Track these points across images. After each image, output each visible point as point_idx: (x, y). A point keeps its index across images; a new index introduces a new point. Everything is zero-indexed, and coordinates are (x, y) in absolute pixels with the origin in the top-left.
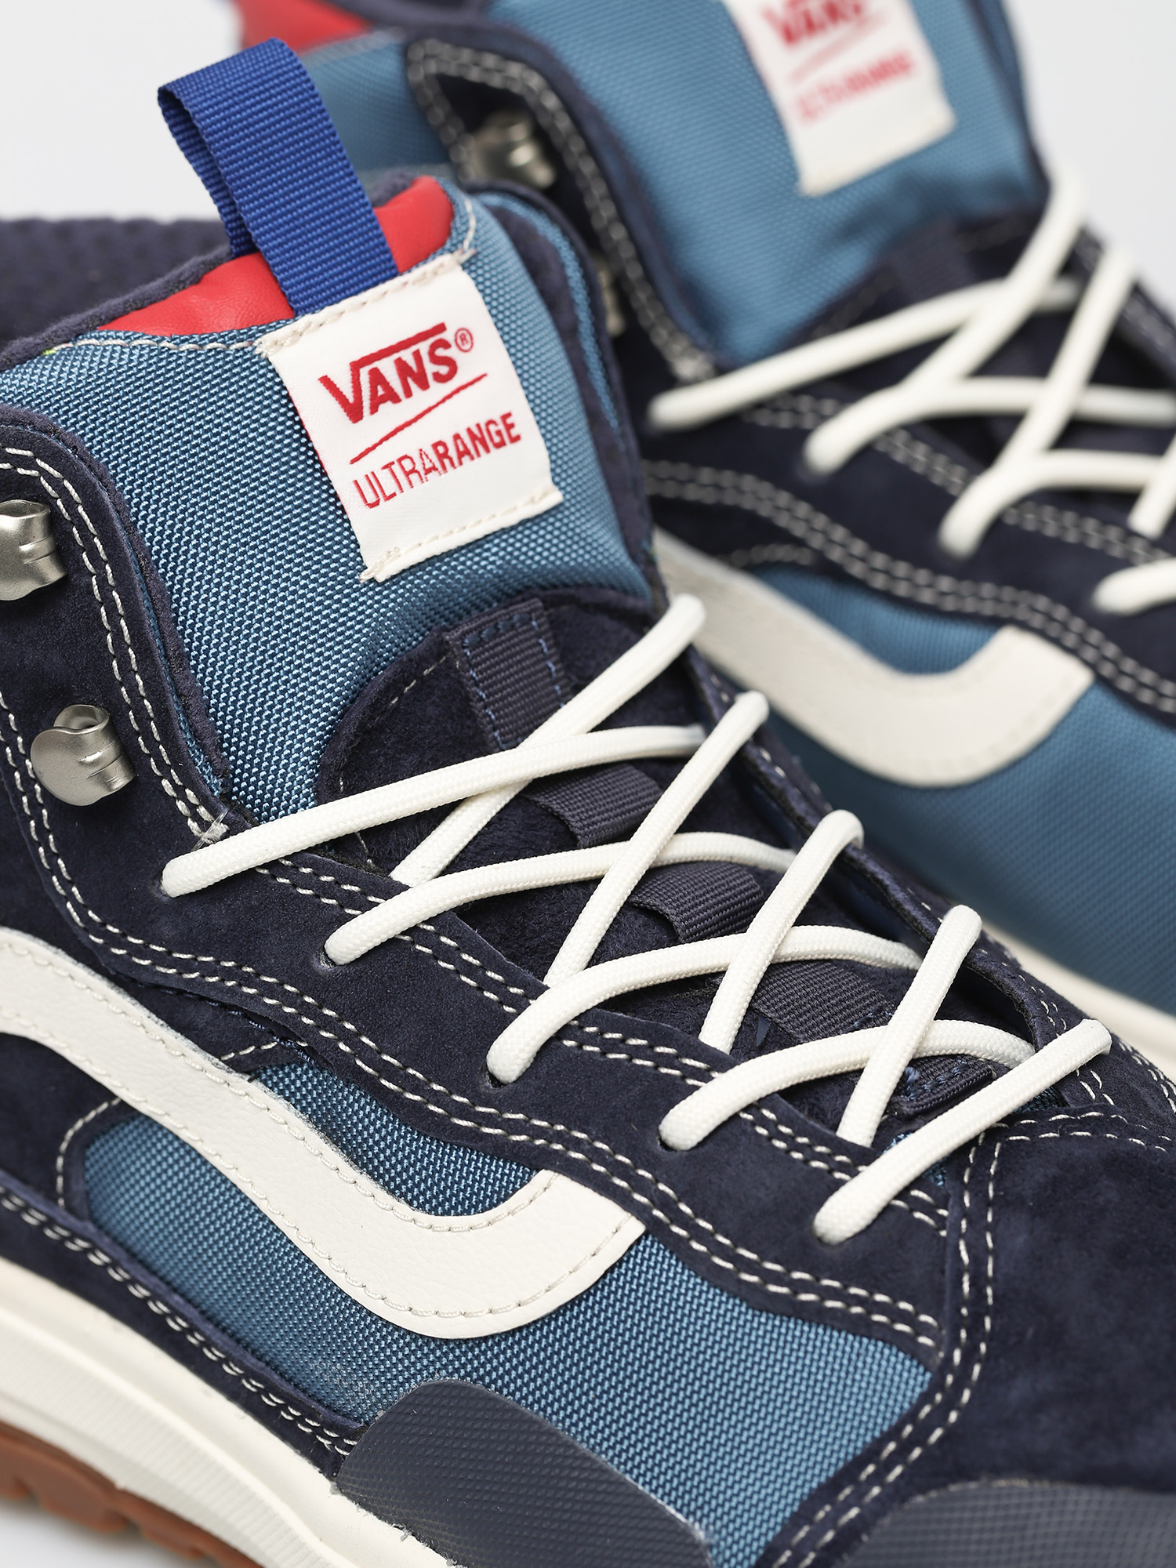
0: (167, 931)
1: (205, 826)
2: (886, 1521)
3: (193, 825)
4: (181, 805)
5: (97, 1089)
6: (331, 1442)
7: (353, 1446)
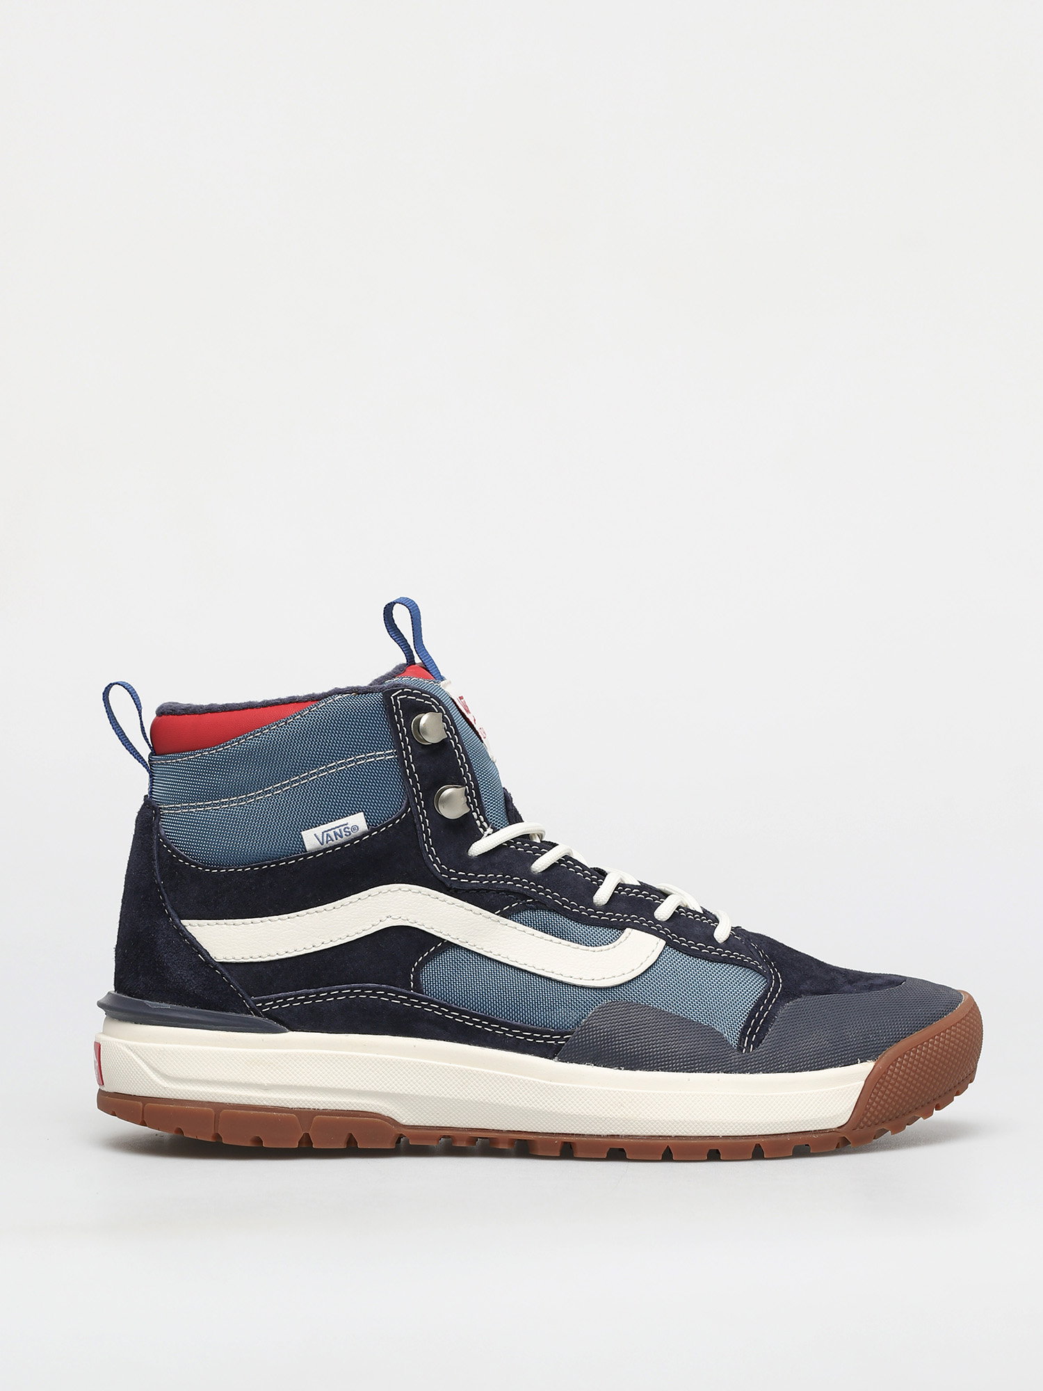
0: (476, 867)
1: (485, 830)
2: (781, 1012)
3: (481, 830)
4: (478, 822)
5: (434, 939)
6: (556, 1040)
7: (568, 1038)
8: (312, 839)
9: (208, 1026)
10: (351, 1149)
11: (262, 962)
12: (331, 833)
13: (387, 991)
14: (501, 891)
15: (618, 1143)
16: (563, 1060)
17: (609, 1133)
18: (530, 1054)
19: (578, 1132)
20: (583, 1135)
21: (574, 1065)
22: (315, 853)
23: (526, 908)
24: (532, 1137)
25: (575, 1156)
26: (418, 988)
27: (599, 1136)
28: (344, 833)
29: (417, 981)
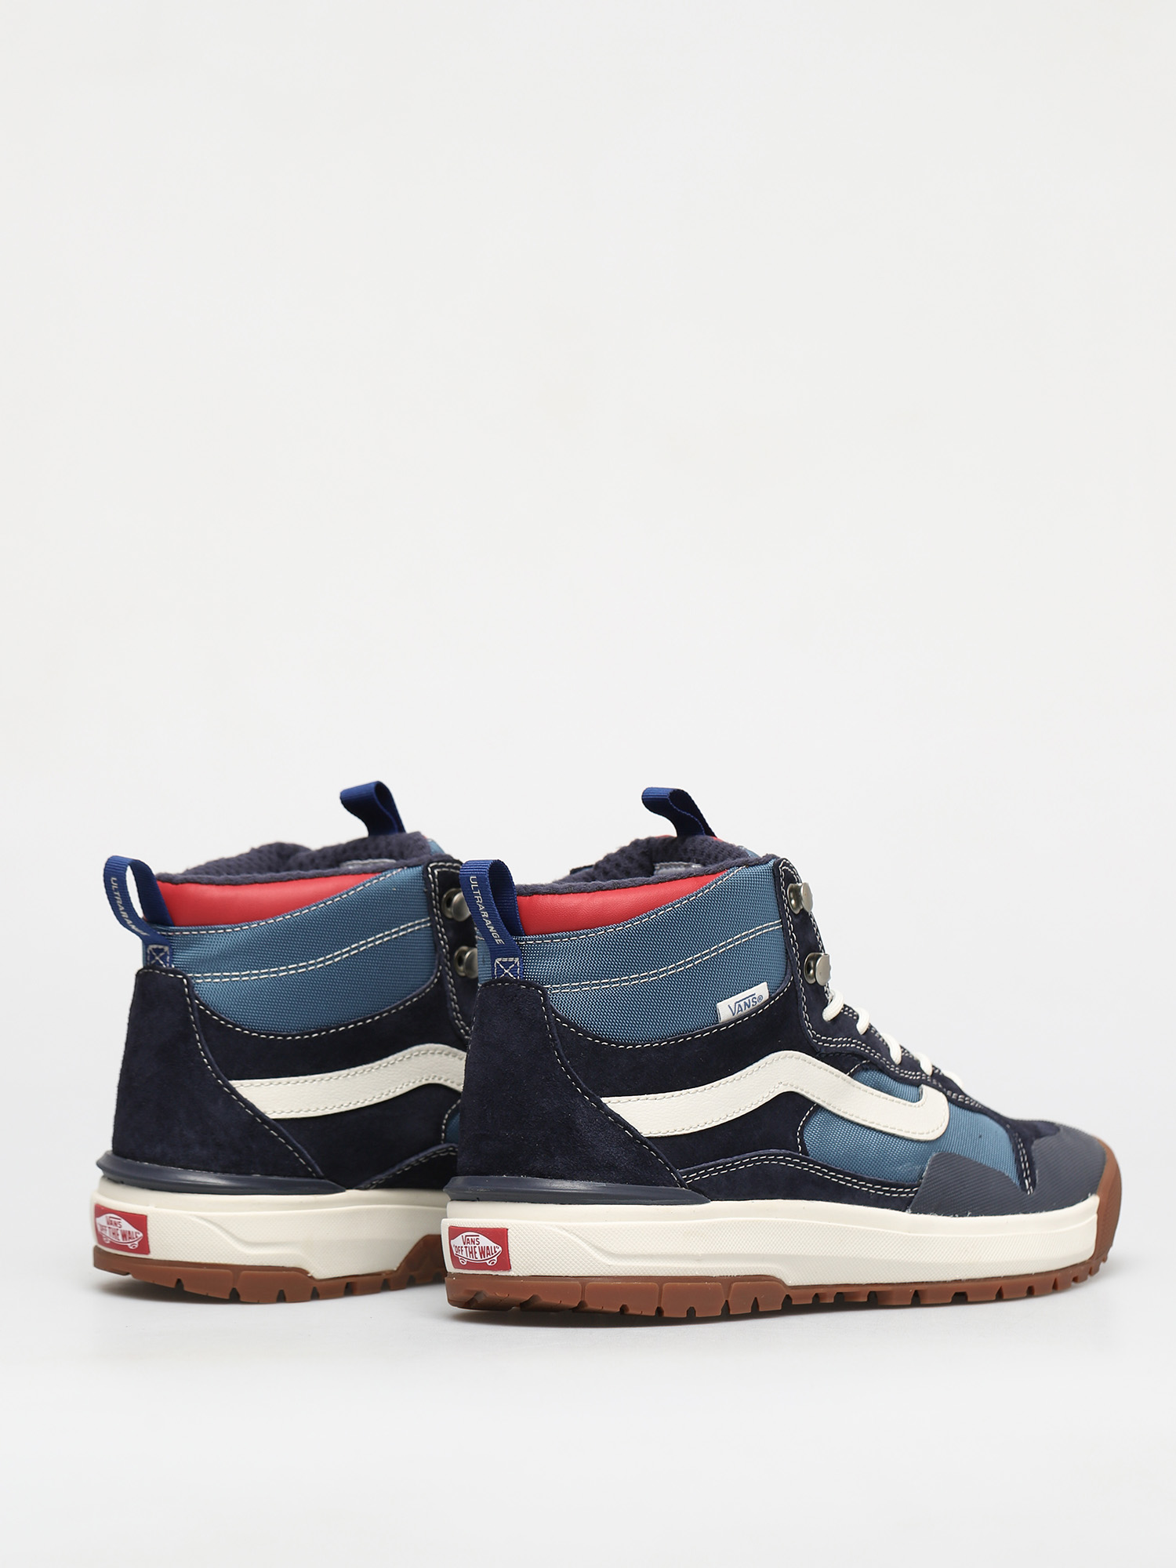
0: (829, 1031)
5: (810, 1103)
6: (908, 1193)
7: (917, 1191)
8: (726, 1010)
9: (646, 1201)
10: (756, 1312)
11: (685, 1135)
12: (742, 1003)
13: (786, 1155)
14: (848, 1054)
15: (960, 1288)
16: (914, 1212)
17: (954, 1278)
18: (888, 1208)
19: (928, 1280)
20: (932, 1282)
21: (922, 1216)
22: (727, 1024)
23: (865, 1069)
24: (890, 1288)
25: (922, 1303)
26: (805, 1151)
27: (945, 1282)
28: (752, 1003)
29: (803, 1143)
